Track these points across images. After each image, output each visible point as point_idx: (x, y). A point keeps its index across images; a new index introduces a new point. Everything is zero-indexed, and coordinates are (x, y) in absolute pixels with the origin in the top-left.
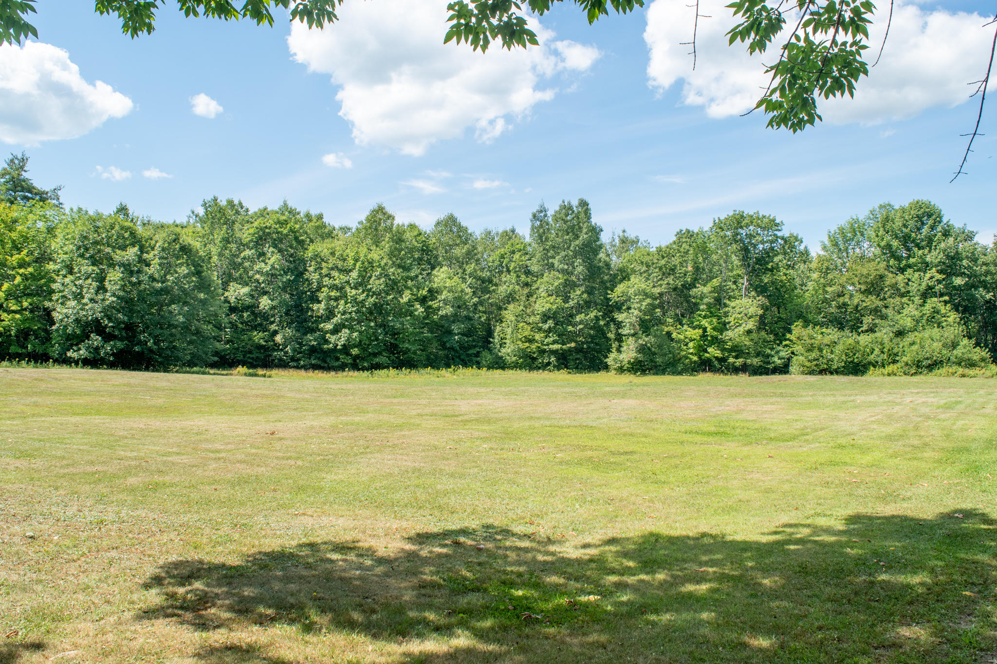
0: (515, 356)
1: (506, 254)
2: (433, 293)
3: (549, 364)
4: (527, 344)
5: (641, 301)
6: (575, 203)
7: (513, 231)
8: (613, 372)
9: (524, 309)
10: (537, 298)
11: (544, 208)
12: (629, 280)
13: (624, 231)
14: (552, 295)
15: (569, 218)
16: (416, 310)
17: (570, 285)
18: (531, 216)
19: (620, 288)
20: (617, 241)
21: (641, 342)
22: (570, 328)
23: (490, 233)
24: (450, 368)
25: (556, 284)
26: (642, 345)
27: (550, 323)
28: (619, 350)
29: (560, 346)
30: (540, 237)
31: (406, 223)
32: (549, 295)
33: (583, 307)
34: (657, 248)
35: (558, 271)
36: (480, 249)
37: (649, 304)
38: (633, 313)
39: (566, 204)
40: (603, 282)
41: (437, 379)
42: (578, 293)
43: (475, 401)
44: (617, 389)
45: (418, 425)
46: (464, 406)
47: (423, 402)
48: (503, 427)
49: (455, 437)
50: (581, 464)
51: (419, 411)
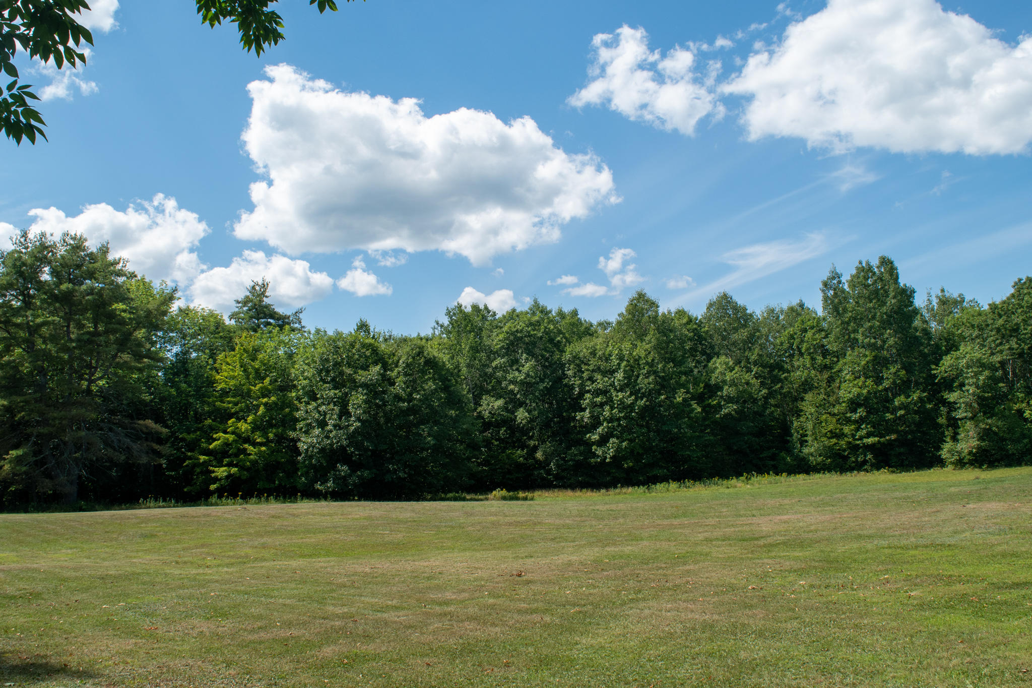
0: (820, 456)
1: (796, 334)
2: (712, 389)
3: (865, 462)
4: (834, 441)
5: (976, 374)
6: (875, 262)
7: (801, 305)
8: (950, 467)
9: (825, 397)
10: (840, 382)
11: (837, 274)
12: (957, 349)
13: (943, 291)
14: (859, 377)
15: (870, 282)
16: (693, 410)
17: (879, 363)
18: (821, 286)
19: (947, 361)
20: (935, 302)
21: (983, 426)
22: (889, 416)
23: (773, 311)
24: (742, 475)
25: (863, 363)
26: (984, 429)
27: (861, 412)
28: (955, 439)
29: (876, 439)
30: (836, 309)
31: (673, 310)
32: (856, 378)
33: (903, 387)
34: (990, 305)
35: (863, 347)
36: (764, 331)
37: (989, 378)
38: (968, 391)
39: (864, 265)
40: (924, 356)
41: (727, 491)
42: (893, 370)
43: (779, 517)
44: (967, 489)
45: (707, 555)
46: (765, 525)
47: (711, 521)
48: (822, 551)
49: (759, 571)
50: (952, 607)
51: (706, 535)
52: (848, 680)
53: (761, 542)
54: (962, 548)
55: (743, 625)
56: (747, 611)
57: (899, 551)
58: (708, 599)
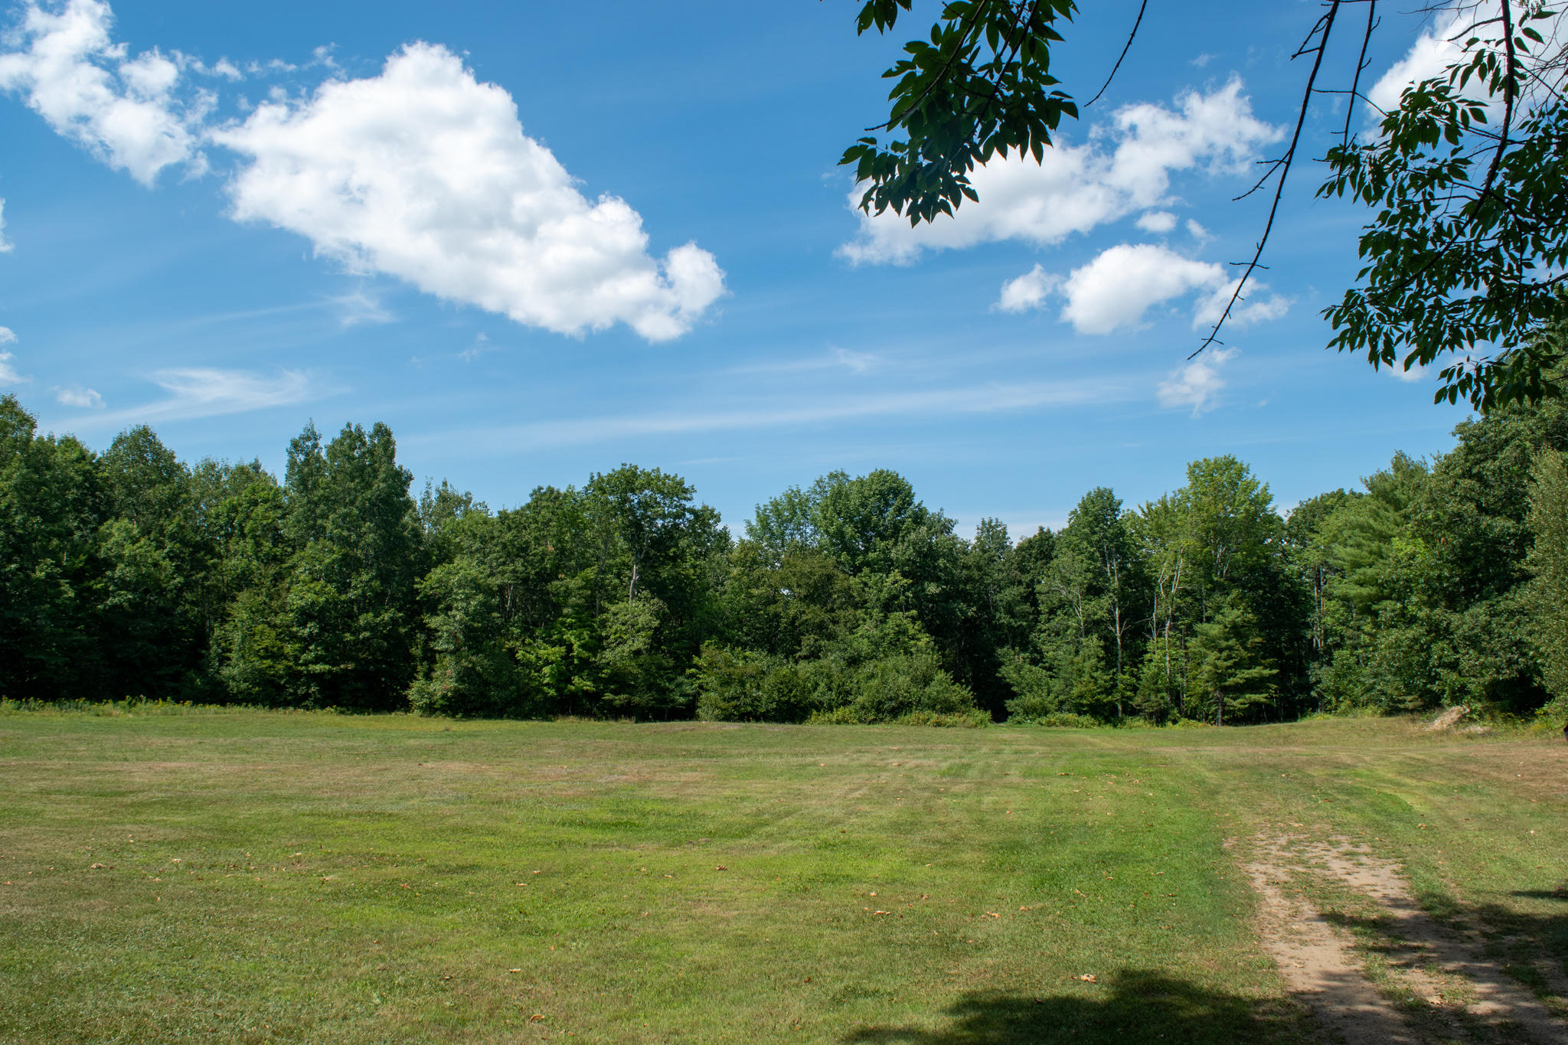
0: (245, 681)
1: (240, 505)
2: (99, 566)
3: (306, 696)
4: (268, 662)
5: (468, 598)
6: (368, 429)
7: (256, 467)
8: (417, 712)
9: (267, 600)
10: (292, 583)
11: (314, 433)
12: (451, 562)
13: (445, 484)
14: (319, 580)
15: (356, 454)
16: (62, 593)
17: (349, 564)
18: (289, 445)
19: (437, 573)
20: (434, 496)
21: (465, 664)
22: (348, 637)
23: (213, 467)
24: (123, 699)
25: (327, 561)
26: (467, 668)
27: (312, 628)
28: (428, 677)
29: (327, 667)
30: (303, 482)
31: (58, 437)
32: (314, 580)
33: (374, 602)
34: (499, 512)
35: (331, 539)
36: (195, 493)
37: (483, 604)
38: (454, 616)
39: (353, 429)
40: (408, 564)
41: (95, 720)
42: (365, 577)
43: (164, 764)
44: (429, 742)
45: (37, 814)
46: (139, 774)
47: (56, 764)
48: (217, 816)
49: (114, 841)
50: (376, 896)
51: (43, 784)
52: (212, 1000)
53: (128, 800)
54: (407, 819)
55: (70, 922)
56: (82, 903)
57: (324, 820)
58: (21, 882)
